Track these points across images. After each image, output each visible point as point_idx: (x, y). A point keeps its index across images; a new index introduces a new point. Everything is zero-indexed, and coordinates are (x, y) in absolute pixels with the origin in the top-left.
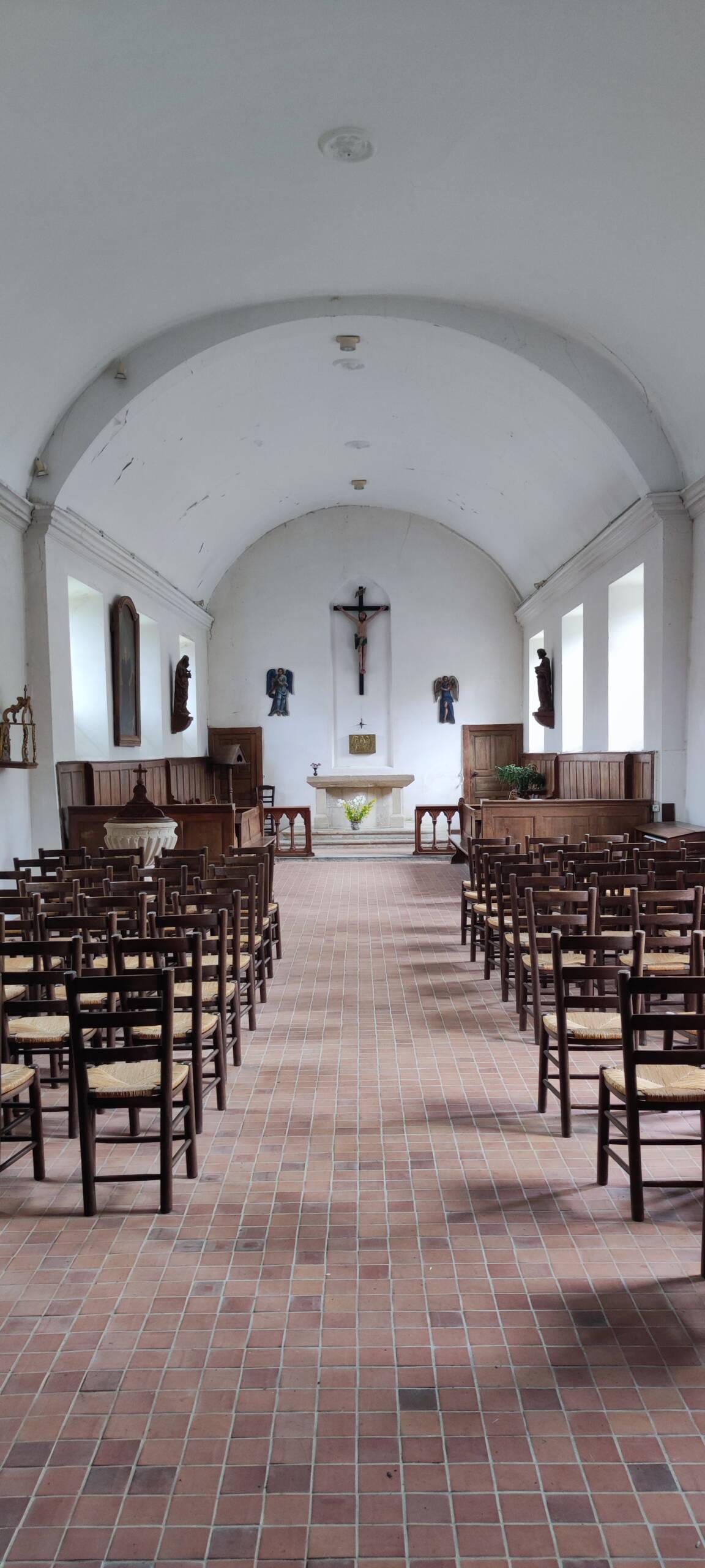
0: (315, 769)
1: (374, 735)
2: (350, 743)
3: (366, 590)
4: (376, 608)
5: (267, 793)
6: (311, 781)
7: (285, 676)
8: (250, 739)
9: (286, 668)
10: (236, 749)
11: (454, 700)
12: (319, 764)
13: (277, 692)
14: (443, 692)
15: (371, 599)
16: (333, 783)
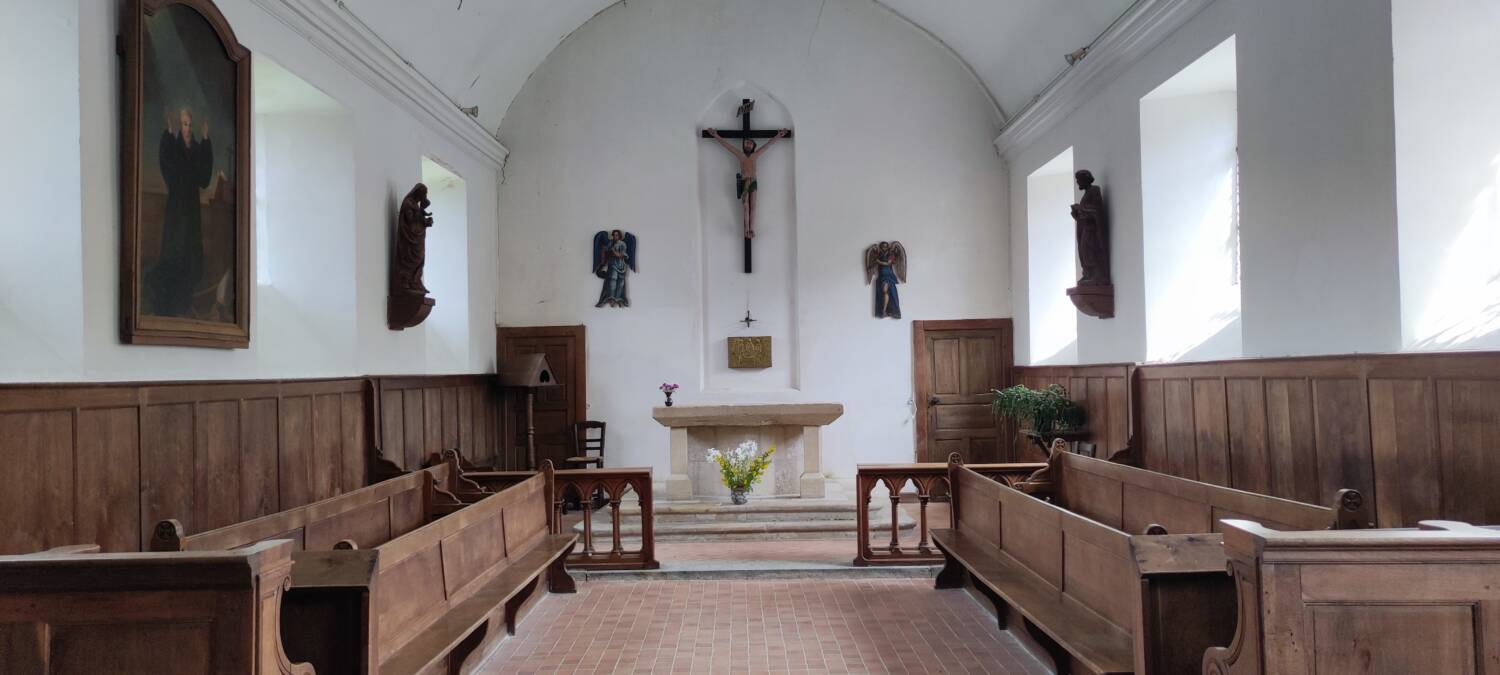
0: (668, 394)
1: (770, 338)
2: (729, 351)
3: (755, 104)
4: (771, 134)
5: (592, 434)
6: (662, 415)
7: (622, 243)
8: (565, 345)
9: (625, 228)
10: (539, 362)
11: (899, 280)
12: (676, 386)
13: (611, 269)
14: (881, 267)
15: (763, 119)
16: (698, 419)
